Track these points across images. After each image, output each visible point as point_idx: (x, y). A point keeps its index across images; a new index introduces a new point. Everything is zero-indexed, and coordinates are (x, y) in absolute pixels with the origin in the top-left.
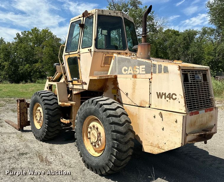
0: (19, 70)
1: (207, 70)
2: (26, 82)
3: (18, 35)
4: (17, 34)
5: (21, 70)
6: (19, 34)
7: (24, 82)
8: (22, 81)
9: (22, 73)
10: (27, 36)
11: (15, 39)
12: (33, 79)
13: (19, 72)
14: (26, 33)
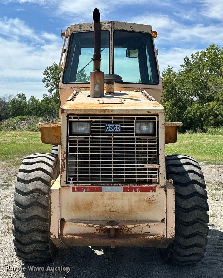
0: (186, 112)
1: (157, 115)
2: (195, 131)
3: (187, 61)
4: (184, 59)
5: (188, 114)
6: (188, 59)
7: (191, 131)
8: (189, 130)
9: (190, 118)
10: (200, 59)
11: (182, 66)
12: (204, 127)
13: (186, 116)
14: (198, 55)
